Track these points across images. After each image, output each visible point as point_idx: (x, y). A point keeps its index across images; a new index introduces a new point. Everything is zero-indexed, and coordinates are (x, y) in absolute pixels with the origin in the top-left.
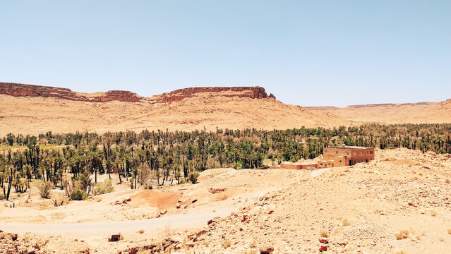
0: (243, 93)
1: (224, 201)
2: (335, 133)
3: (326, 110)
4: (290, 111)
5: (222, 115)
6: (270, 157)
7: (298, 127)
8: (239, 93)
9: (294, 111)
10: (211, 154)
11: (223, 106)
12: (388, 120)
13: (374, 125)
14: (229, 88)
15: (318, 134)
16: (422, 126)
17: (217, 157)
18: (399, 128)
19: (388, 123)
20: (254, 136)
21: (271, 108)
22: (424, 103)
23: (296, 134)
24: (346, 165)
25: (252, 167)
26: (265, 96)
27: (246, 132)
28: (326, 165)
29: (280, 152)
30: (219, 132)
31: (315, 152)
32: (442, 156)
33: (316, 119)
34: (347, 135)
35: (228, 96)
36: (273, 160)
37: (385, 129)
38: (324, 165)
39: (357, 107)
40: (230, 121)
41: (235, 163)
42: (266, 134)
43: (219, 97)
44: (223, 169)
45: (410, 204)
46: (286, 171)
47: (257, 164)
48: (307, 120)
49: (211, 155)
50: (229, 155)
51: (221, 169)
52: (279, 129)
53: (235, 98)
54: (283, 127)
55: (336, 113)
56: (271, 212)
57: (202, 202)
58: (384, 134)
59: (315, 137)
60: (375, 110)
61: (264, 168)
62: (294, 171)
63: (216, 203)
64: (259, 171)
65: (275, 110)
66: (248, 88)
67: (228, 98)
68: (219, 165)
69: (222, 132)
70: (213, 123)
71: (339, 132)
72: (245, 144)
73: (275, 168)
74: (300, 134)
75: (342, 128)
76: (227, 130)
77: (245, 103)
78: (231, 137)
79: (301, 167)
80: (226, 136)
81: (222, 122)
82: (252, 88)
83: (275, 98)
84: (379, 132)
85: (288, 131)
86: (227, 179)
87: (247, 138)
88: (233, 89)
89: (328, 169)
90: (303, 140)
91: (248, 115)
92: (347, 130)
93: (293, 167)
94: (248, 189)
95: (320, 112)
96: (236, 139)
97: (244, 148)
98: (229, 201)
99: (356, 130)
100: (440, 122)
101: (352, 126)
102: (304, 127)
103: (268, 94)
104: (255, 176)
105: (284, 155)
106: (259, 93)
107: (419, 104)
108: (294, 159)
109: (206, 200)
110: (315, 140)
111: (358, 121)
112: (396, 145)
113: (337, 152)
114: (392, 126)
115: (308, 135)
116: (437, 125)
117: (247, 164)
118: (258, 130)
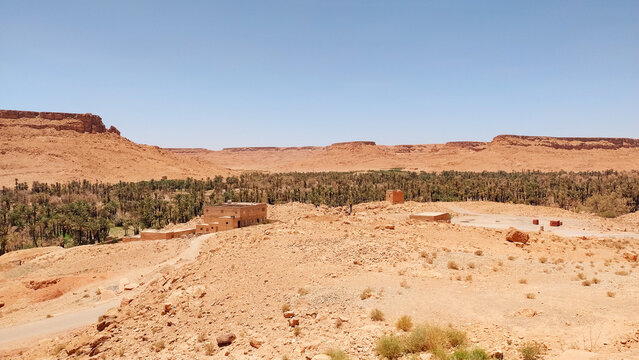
0: (63, 122)
1: (57, 299)
2: (210, 186)
3: (197, 154)
4: (143, 154)
5: (25, 159)
6: (120, 225)
7: (158, 179)
8: (55, 122)
9: (150, 154)
10: (13, 225)
11: (26, 143)
12: (272, 168)
13: (256, 174)
14: (36, 114)
15: (187, 187)
16: (309, 175)
17: (27, 229)
18: (285, 178)
19: (273, 171)
20: (87, 192)
21: (113, 147)
22: (309, 148)
23: (154, 189)
24: (235, 228)
25: (92, 242)
26: (101, 129)
27: (73, 186)
28: (207, 230)
29: (135, 216)
30: (23, 187)
31: (187, 213)
32: (334, 210)
33: (182, 166)
34: (226, 188)
35: (35, 127)
36: (126, 229)
37: (270, 178)
38: (205, 229)
39: (235, 150)
40: (39, 169)
41: (61, 237)
42: (107, 189)
43: (18, 127)
44: (40, 248)
45: (355, 263)
46: (151, 242)
47: (99, 236)
48: (170, 167)
49: (15, 228)
50: (50, 225)
51: (35, 249)
52: (128, 180)
53: (48, 130)
54: (134, 179)
55: (208, 158)
56: (203, 295)
57: (14, 306)
58: (269, 185)
59: (184, 192)
60: (257, 155)
61: (112, 243)
62: (163, 242)
63: (43, 304)
64: (106, 246)
65: (120, 152)
66: (72, 116)
67: (36, 131)
68: (31, 243)
69: (26, 188)
70: (7, 171)
71: (215, 184)
72: (76, 207)
73: (131, 239)
74: (161, 188)
75: (219, 179)
76: (35, 184)
77: (67, 140)
78: (45, 196)
79: (172, 236)
80: (36, 195)
81: (24, 170)
82: (80, 116)
83: (119, 133)
84: (263, 183)
85: (143, 184)
86: (50, 264)
87: (74, 195)
88: (45, 115)
89: (212, 235)
90: (166, 196)
91: (73, 158)
92: (224, 181)
93: (160, 236)
94: (98, 275)
95: (188, 156)
96: (54, 199)
97: (76, 212)
98: (67, 297)
99: (236, 181)
100: (327, 171)
101: (231, 176)
102: (166, 178)
103: (108, 127)
104: (101, 255)
105: (142, 220)
106: (91, 124)
107: (305, 148)
108: (157, 224)
109: (23, 301)
110: (187, 196)
111: (238, 168)
112: (285, 199)
113: (222, 211)
114: (277, 175)
115: (173, 190)
116: (324, 174)
117: (82, 238)
118: (93, 183)
